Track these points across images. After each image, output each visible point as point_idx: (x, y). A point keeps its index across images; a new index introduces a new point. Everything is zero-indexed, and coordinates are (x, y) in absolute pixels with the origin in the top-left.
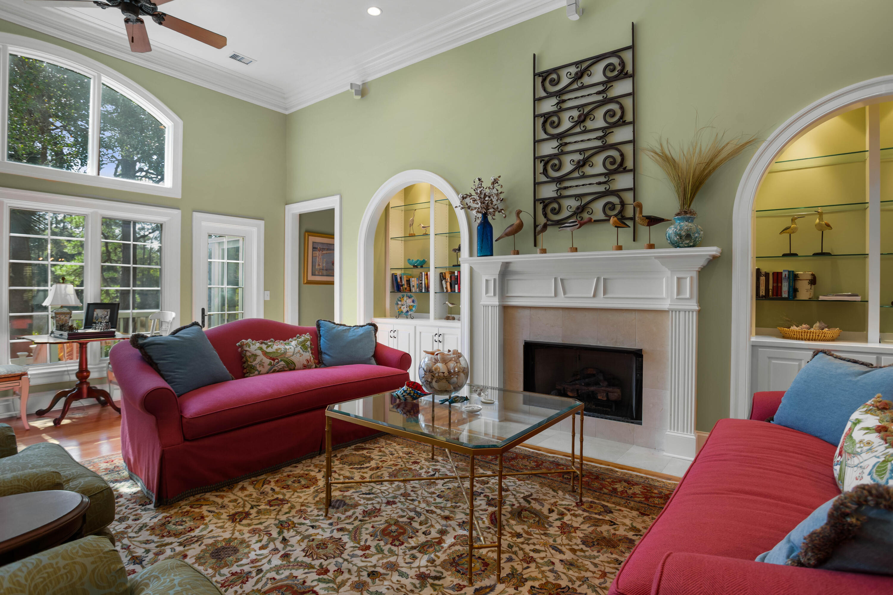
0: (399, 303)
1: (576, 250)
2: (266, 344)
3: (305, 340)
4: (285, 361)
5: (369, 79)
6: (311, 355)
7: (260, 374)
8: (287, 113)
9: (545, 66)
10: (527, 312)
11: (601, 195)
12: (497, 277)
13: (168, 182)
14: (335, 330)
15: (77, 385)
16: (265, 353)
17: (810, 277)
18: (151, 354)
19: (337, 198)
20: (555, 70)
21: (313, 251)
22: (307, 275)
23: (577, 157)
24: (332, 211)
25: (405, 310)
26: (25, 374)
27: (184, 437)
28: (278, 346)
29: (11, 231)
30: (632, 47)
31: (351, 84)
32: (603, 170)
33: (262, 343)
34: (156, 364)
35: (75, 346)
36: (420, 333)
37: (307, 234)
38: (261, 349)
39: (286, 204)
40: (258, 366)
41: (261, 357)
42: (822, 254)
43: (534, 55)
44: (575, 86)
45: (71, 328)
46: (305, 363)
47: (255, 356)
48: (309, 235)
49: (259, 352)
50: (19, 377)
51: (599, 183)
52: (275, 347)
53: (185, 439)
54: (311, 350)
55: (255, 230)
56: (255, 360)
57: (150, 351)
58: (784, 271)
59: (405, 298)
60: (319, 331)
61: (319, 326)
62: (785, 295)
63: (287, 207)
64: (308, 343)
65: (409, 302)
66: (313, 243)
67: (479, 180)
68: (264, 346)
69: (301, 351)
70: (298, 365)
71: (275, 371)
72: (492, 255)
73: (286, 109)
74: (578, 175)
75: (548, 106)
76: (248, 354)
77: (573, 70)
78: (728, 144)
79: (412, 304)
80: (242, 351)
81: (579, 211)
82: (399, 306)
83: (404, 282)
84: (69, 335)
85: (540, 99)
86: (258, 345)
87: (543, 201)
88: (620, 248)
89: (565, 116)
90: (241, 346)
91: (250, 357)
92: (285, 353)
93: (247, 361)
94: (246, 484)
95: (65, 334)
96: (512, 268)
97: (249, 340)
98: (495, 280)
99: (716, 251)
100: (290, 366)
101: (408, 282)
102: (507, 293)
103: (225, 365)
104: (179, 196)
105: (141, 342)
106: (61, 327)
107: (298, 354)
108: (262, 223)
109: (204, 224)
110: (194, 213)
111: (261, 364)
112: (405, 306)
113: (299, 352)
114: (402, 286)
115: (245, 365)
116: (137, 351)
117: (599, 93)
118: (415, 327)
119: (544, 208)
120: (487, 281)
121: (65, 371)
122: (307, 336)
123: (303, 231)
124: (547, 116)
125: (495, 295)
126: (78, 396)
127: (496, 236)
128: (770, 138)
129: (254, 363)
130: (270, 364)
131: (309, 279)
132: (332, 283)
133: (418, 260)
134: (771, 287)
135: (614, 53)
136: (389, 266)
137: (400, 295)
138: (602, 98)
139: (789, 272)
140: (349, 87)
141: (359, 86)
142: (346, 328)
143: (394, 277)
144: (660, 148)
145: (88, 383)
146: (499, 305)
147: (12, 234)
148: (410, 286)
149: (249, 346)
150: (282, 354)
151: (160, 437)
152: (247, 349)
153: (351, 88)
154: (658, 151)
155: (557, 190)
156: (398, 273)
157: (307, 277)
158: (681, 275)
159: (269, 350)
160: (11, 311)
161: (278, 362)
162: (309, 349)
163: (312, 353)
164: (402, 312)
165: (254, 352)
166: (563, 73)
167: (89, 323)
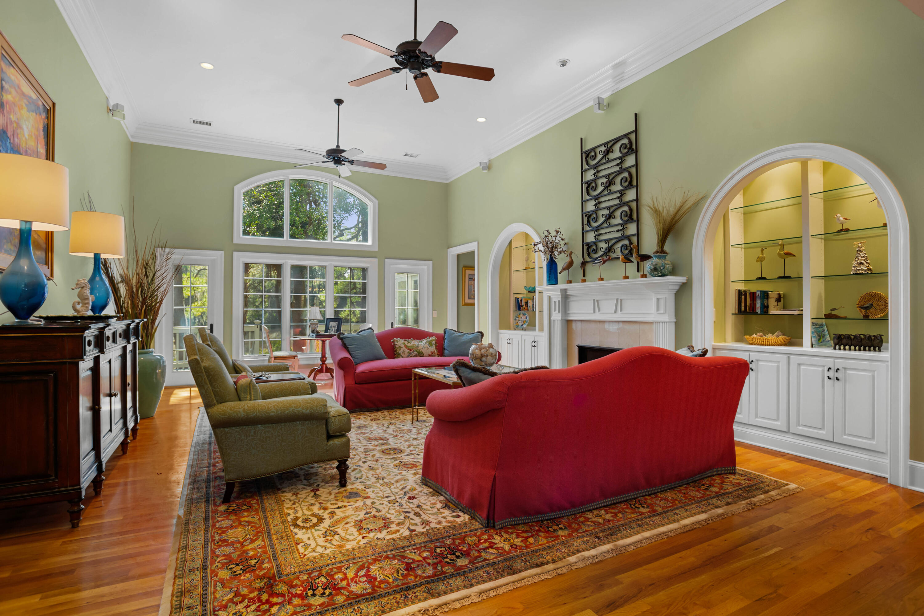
0: (517, 319)
1: (602, 279)
2: (408, 341)
3: (431, 340)
4: (417, 352)
5: (492, 157)
6: (435, 349)
7: (402, 357)
8: (448, 182)
9: (588, 146)
10: (579, 324)
11: (619, 240)
12: (560, 299)
13: (370, 242)
14: (453, 335)
15: (321, 365)
16: (406, 346)
17: (777, 296)
18: (345, 343)
19: (476, 243)
20: (594, 149)
21: (469, 281)
22: (465, 299)
23: (606, 212)
24: (473, 252)
25: (520, 324)
26: (297, 356)
27: (355, 382)
28: (414, 343)
29: (291, 278)
30: (636, 131)
31: (480, 163)
32: (620, 222)
33: (405, 341)
34: (348, 348)
35: (320, 342)
36: (525, 340)
37: (464, 269)
38: (404, 344)
39: (448, 248)
40: (402, 353)
41: (404, 348)
42: (784, 277)
43: (581, 139)
44: (604, 161)
45: (318, 332)
46: (430, 354)
47: (401, 347)
48: (465, 270)
49: (403, 346)
50: (294, 357)
51: (618, 231)
52: (413, 343)
53: (356, 383)
54: (436, 346)
55: (426, 268)
56: (400, 350)
57: (346, 341)
58: (758, 291)
59: (521, 315)
60: (445, 335)
61: (445, 332)
62: (758, 311)
63: (449, 250)
64: (434, 342)
65: (523, 318)
66: (469, 275)
67: (547, 231)
68: (406, 342)
69: (428, 347)
70: (425, 354)
71: (411, 357)
72: (557, 284)
73: (447, 179)
74: (606, 225)
75: (590, 176)
76: (397, 346)
77: (603, 149)
78: (686, 201)
79: (525, 319)
80: (394, 345)
81: (607, 251)
82: (517, 321)
83: (523, 304)
84: (316, 335)
85: (586, 171)
86: (403, 341)
87: (588, 244)
88: (626, 277)
89: (600, 181)
90: (393, 342)
91: (398, 348)
92: (418, 346)
93: (396, 350)
94: (385, 411)
95: (314, 335)
96: (569, 293)
97: (399, 338)
98: (559, 301)
99: (684, 280)
100: (421, 354)
101: (526, 303)
102: (569, 310)
103: (384, 351)
104: (376, 249)
105: (341, 336)
106: (313, 332)
107: (426, 348)
108: (431, 263)
109: (392, 266)
110: (386, 260)
111: (404, 352)
112: (521, 321)
113: (426, 347)
114: (522, 306)
115: (395, 353)
116: (340, 341)
117: (617, 165)
118: (522, 336)
119: (588, 249)
120: (555, 302)
121: (315, 358)
122: (434, 338)
123: (461, 266)
124: (589, 184)
125: (559, 312)
126: (321, 371)
127: (559, 269)
128: (712, 196)
129: (400, 352)
130: (409, 353)
131: (466, 302)
132: (473, 304)
133: (530, 287)
134: (748, 305)
135: (626, 136)
136: (513, 291)
137: (518, 313)
138: (619, 169)
139: (761, 291)
140: (479, 165)
141: (486, 163)
142: (462, 334)
143: (517, 300)
144: (652, 204)
145: (326, 365)
146: (562, 319)
147: (292, 279)
148: (528, 307)
149: (398, 342)
150: (416, 347)
151: (345, 380)
152: (397, 343)
153: (480, 165)
154: (652, 206)
155: (595, 237)
156: (520, 296)
157: (465, 301)
158: (659, 297)
159: (409, 345)
160: (291, 322)
161: (413, 352)
162: (434, 346)
163: (436, 348)
164: (518, 325)
165: (400, 346)
166: (598, 150)
167: (327, 330)
